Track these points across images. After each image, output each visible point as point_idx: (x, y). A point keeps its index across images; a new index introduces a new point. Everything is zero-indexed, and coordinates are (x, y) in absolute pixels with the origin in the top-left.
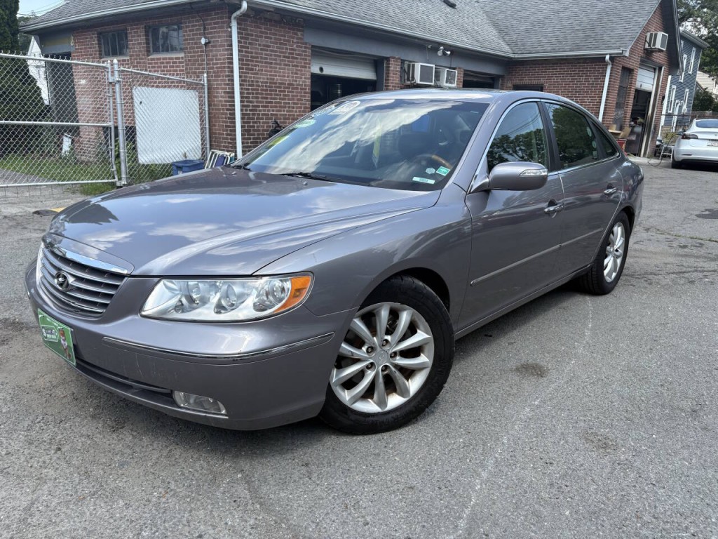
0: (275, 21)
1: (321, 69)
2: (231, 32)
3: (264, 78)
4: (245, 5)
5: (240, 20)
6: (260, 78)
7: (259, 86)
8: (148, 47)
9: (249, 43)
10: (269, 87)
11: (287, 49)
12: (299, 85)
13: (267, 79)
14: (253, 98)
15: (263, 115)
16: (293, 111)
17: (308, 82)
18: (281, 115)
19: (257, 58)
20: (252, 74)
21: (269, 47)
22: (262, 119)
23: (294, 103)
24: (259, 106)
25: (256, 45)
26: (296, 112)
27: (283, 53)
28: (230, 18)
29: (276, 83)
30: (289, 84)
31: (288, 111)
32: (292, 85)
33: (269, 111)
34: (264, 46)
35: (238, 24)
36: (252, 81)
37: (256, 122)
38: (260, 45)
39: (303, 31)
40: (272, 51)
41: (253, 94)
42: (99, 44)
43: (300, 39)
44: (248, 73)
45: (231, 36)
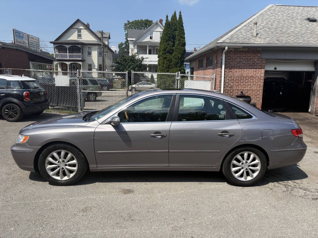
0: (245, 51)
1: (275, 68)
2: (222, 58)
3: (237, 75)
4: (226, 48)
6: (236, 75)
7: (235, 78)
9: (231, 61)
10: (240, 78)
11: (251, 62)
12: (257, 76)
13: (239, 75)
14: (231, 83)
15: (235, 89)
16: (252, 88)
17: (263, 75)
18: (245, 89)
19: (235, 67)
20: (231, 73)
21: (242, 62)
22: (235, 91)
23: (253, 84)
24: (234, 86)
25: (235, 62)
26: (254, 88)
27: (248, 63)
28: (222, 53)
29: (244, 76)
30: (251, 76)
31: (249, 88)
32: (253, 76)
33: (239, 88)
34: (238, 61)
35: (225, 55)
36: (231, 76)
37: (232, 92)
38: (237, 61)
39: (261, 53)
40: (243, 63)
41: (231, 81)
43: (259, 57)
44: (229, 73)
45: (222, 60)
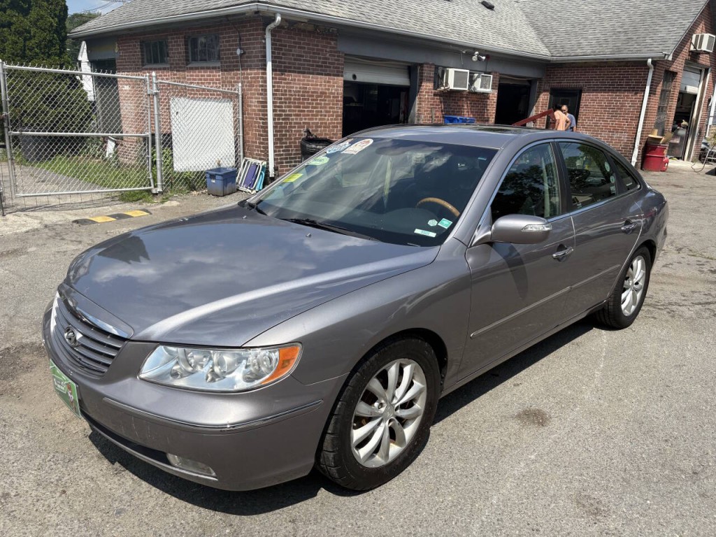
0: (309, 32)
1: (354, 77)
2: (265, 43)
3: (296, 88)
4: (279, 18)
5: (274, 33)
6: (293, 88)
7: (291, 95)
8: (187, 56)
9: (283, 54)
10: (302, 96)
11: (320, 58)
12: (332, 93)
13: (300, 88)
14: (285, 107)
15: (295, 123)
16: (325, 119)
17: (341, 90)
18: (313, 123)
19: (290, 67)
20: (284, 83)
21: (303, 56)
22: (295, 127)
23: (326, 112)
24: (291, 115)
25: (289, 55)
26: (328, 120)
27: (315, 62)
28: (264, 30)
29: (308, 92)
30: (321, 93)
31: (320, 119)
32: (326, 93)
33: (301, 119)
34: (297, 55)
35: (272, 35)
36: (285, 91)
37: (288, 131)
38: (293, 55)
39: (336, 40)
40: (305, 60)
41: (286, 103)
42: (142, 52)
43: (333, 48)
44: (281, 83)
45: (265, 48)
